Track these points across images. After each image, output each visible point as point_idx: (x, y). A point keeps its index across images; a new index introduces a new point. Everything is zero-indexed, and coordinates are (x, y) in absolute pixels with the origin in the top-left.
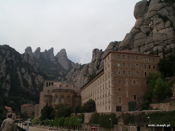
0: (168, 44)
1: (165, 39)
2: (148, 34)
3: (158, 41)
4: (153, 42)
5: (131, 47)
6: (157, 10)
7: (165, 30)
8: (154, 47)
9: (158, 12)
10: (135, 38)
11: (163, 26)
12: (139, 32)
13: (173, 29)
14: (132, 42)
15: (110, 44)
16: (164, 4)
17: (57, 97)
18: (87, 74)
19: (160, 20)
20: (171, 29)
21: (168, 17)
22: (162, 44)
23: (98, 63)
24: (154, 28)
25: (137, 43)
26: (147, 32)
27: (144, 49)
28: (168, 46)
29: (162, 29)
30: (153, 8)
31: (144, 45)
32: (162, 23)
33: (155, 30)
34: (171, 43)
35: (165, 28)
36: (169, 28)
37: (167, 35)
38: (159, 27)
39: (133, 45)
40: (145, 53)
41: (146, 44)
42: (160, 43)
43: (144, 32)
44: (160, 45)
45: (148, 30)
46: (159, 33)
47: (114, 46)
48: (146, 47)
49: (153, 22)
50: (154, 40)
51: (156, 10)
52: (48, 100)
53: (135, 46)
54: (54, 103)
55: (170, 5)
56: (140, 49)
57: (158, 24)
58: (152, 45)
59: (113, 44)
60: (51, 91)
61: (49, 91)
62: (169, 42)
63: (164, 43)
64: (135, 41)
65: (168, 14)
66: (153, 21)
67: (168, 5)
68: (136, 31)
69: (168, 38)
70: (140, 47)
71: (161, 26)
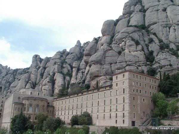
0: (139, 66)
1: (137, 61)
2: (120, 53)
3: (130, 61)
4: (125, 62)
5: (102, 62)
6: (130, 32)
7: (137, 52)
8: (126, 66)
9: (130, 35)
10: (107, 55)
11: (135, 49)
12: (110, 50)
13: (144, 53)
14: (103, 58)
15: (57, 53)
16: (136, 29)
17: (31, 105)
18: (29, 80)
19: (133, 43)
20: (142, 53)
21: (139, 41)
22: (135, 65)
23: (43, 71)
24: (126, 49)
25: (108, 60)
26: (119, 51)
27: (116, 67)
28: (140, 68)
29: (134, 51)
30: (125, 30)
31: (116, 63)
32: (135, 46)
33: (126, 51)
34: (143, 66)
35: (137, 51)
36: (141, 51)
37: (138, 57)
38: (131, 49)
39: (105, 61)
40: (117, 70)
41: (117, 62)
42: (132, 64)
43: (116, 51)
44: (132, 65)
45: (120, 49)
46: (131, 55)
47: (62, 56)
48: (118, 65)
49: (126, 44)
50: (126, 60)
51: (128, 33)
52: (19, 108)
53: (107, 63)
54: (27, 112)
55: (140, 30)
56: (111, 66)
57: (131, 46)
58: (124, 64)
59: (60, 54)
60: (22, 98)
61: (19, 98)
62: (141, 65)
63: (136, 64)
64: (107, 58)
65: (139, 39)
66: (125, 42)
67: (138, 31)
68: (108, 48)
69: (140, 61)
70: (111, 64)
71: (133, 48)
